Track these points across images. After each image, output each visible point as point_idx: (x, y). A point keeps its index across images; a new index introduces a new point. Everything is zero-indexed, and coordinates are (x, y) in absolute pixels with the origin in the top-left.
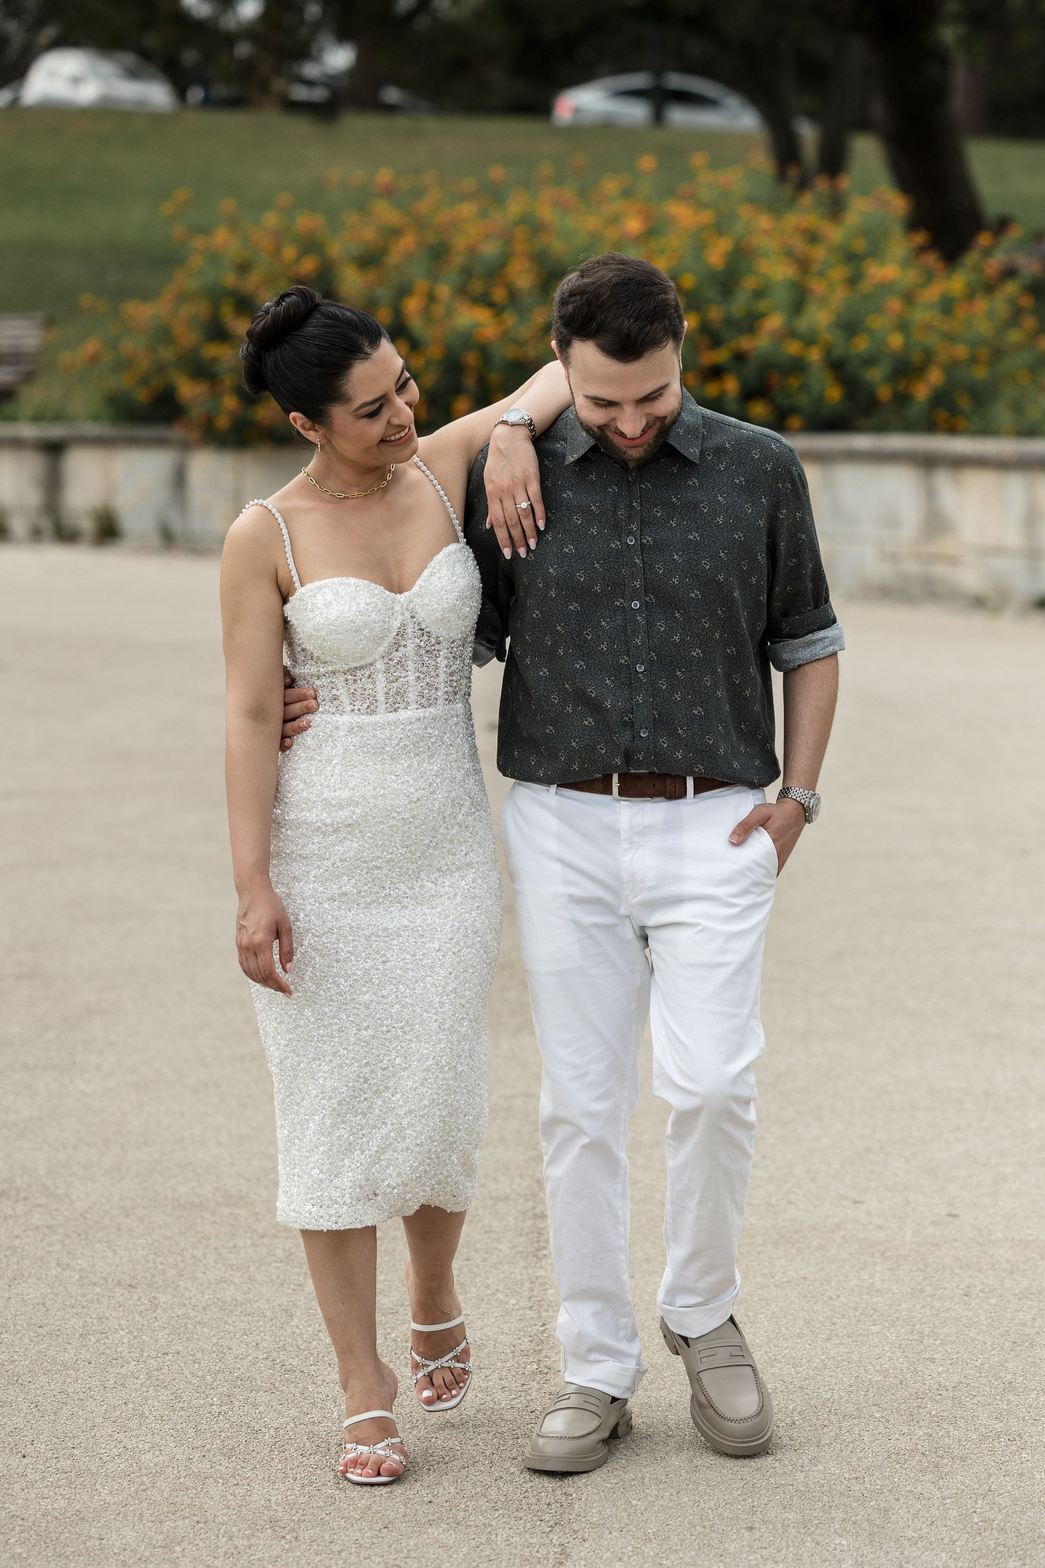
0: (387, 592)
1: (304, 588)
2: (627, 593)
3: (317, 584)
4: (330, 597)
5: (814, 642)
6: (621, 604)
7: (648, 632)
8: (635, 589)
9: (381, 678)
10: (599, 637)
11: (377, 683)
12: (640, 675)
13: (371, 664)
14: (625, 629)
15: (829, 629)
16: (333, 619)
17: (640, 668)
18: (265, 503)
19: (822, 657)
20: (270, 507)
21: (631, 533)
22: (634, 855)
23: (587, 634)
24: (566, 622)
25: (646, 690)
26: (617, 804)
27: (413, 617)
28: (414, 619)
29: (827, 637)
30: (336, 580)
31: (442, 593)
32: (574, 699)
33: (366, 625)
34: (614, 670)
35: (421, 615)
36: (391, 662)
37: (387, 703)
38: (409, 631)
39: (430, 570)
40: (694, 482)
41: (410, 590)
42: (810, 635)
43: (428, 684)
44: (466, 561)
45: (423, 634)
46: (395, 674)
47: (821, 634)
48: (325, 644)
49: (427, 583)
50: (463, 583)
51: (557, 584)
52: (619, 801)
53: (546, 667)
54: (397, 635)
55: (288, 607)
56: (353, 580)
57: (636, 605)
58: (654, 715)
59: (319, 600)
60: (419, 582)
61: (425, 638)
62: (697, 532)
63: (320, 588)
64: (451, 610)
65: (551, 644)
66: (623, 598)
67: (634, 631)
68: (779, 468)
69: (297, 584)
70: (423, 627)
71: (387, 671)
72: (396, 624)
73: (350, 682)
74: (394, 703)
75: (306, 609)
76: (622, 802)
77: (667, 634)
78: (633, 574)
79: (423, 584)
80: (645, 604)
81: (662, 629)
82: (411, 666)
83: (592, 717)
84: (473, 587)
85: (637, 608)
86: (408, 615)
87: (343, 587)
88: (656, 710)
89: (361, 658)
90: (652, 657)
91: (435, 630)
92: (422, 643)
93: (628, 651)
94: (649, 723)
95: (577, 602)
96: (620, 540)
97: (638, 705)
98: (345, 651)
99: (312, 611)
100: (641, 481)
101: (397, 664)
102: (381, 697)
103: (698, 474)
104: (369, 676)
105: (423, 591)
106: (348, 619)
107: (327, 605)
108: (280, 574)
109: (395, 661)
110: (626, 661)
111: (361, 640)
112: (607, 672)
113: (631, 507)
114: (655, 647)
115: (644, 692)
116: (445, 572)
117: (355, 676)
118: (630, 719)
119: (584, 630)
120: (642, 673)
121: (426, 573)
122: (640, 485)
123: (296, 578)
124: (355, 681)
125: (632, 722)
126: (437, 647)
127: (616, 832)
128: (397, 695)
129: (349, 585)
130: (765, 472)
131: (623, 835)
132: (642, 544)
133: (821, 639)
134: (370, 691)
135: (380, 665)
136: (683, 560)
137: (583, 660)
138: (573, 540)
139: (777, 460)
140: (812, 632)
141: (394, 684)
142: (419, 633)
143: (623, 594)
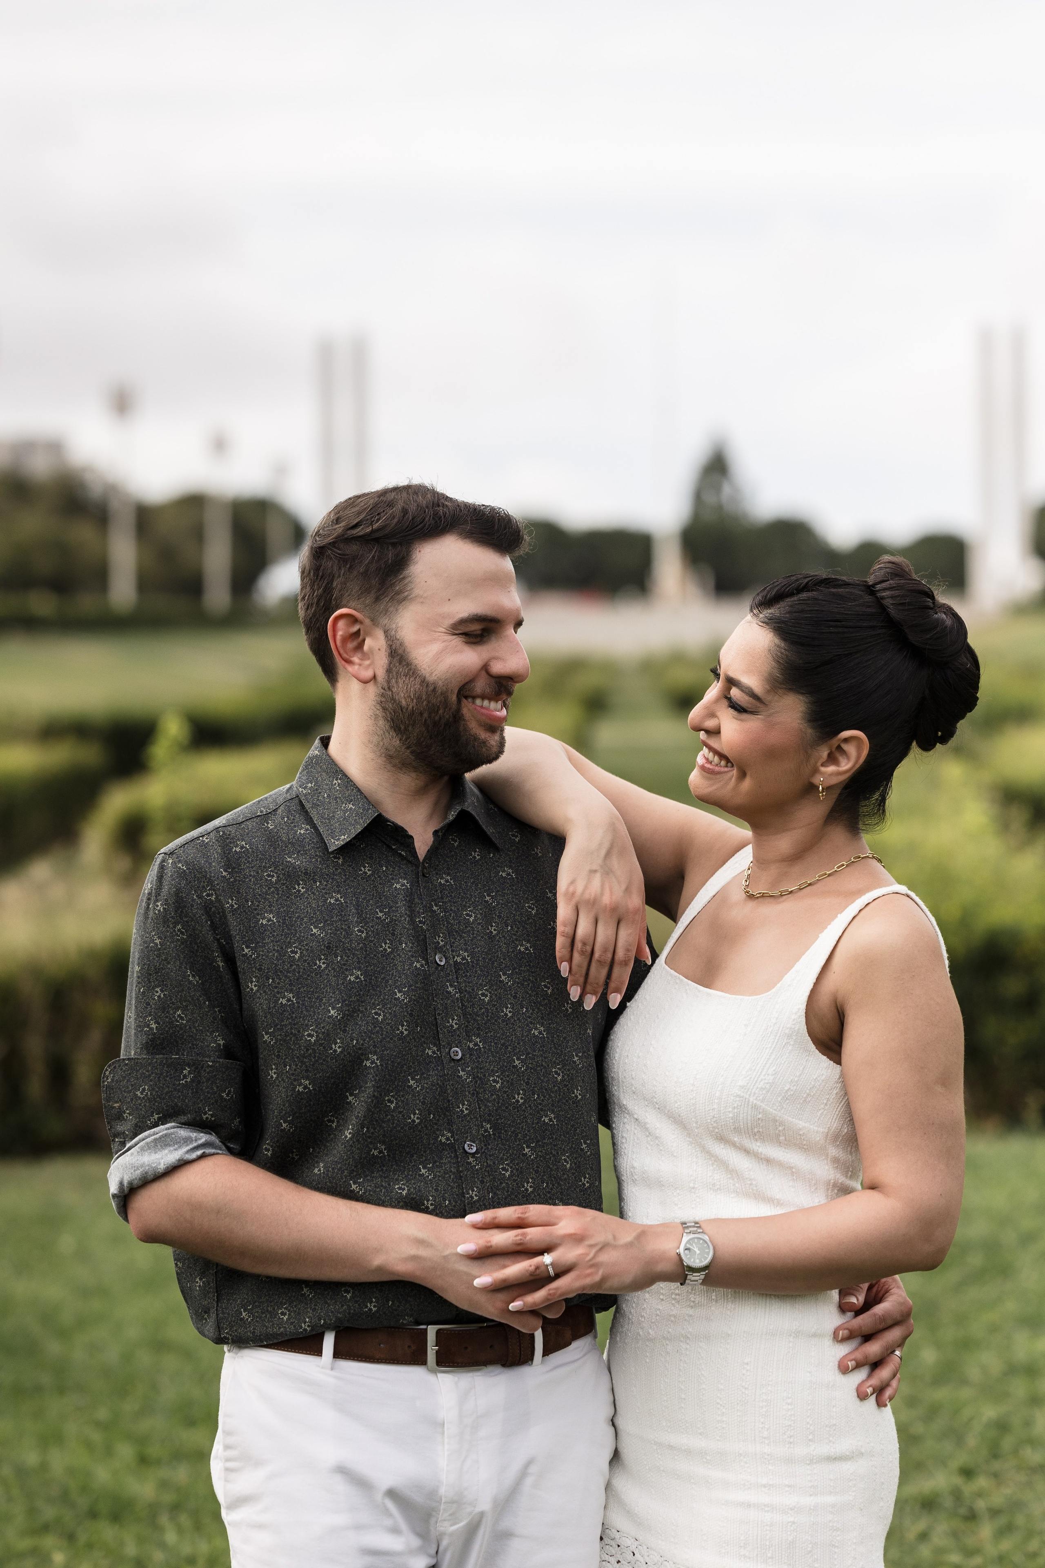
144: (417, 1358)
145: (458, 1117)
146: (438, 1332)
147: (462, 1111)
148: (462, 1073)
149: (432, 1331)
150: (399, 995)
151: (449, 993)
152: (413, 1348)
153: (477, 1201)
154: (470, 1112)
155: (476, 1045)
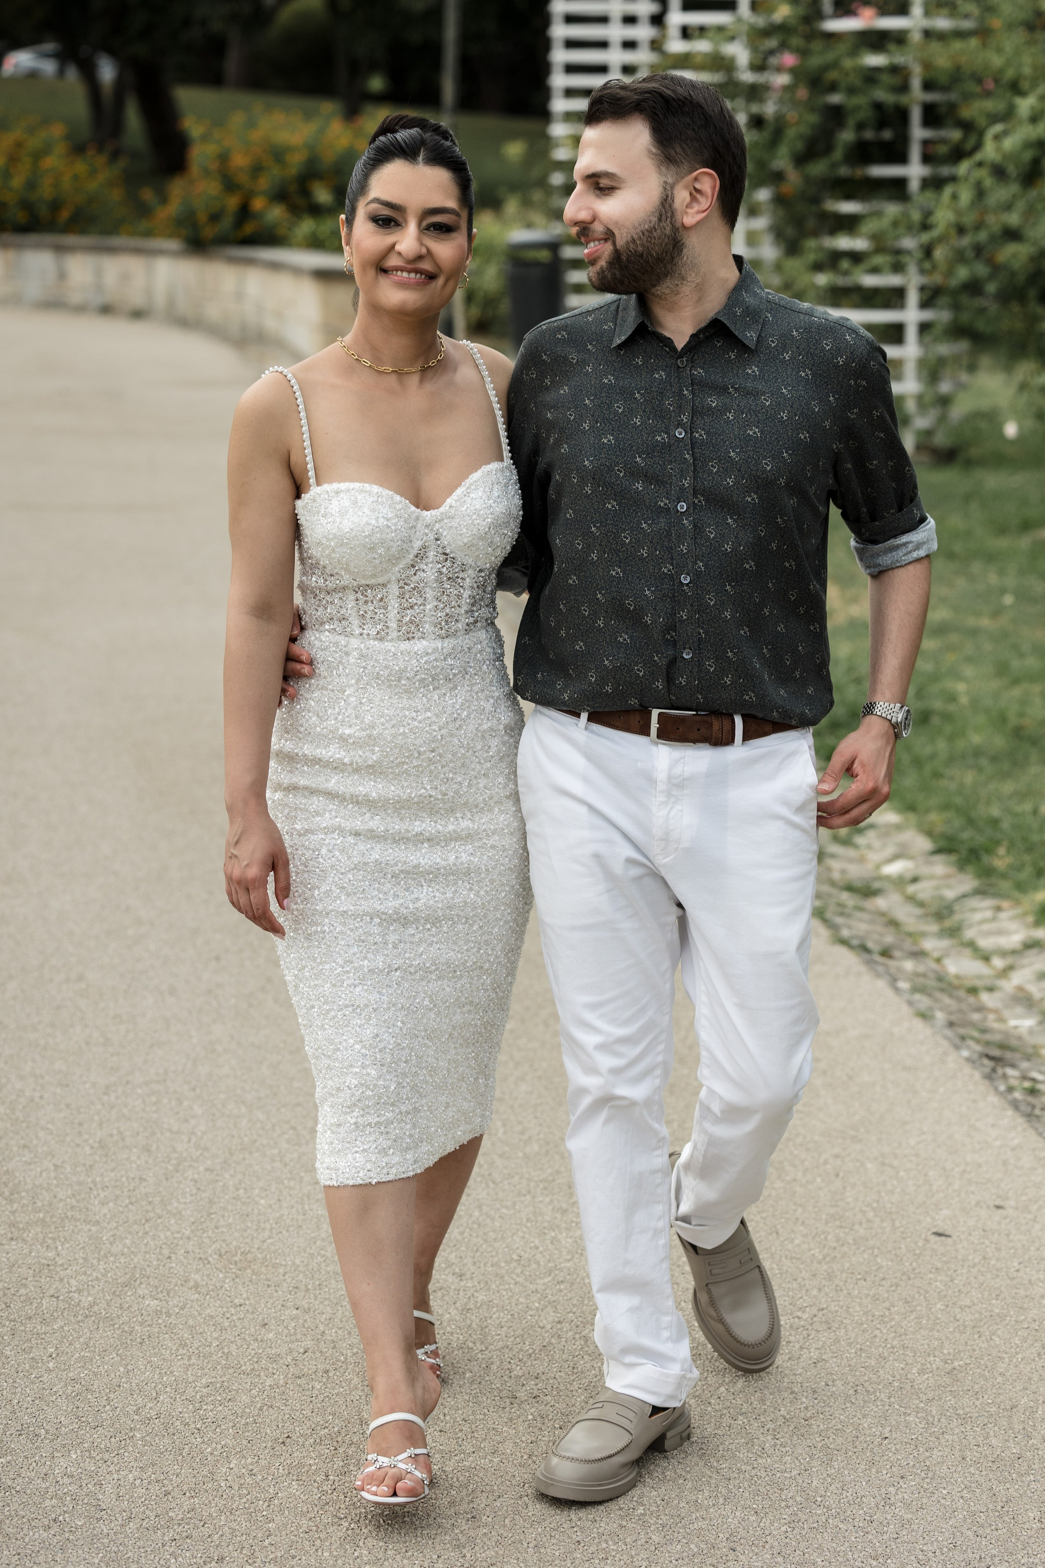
0: (413, 508)
1: (319, 488)
2: (673, 492)
3: (335, 486)
4: (346, 503)
5: (898, 547)
6: (666, 504)
7: (696, 538)
8: (682, 489)
9: (394, 604)
10: (639, 541)
11: (389, 608)
12: (685, 588)
13: (384, 585)
14: (669, 534)
15: (914, 532)
16: (346, 530)
17: (685, 579)
18: (285, 371)
19: (903, 563)
20: (289, 376)
21: (680, 424)
22: (671, 809)
23: (625, 537)
24: (602, 522)
25: (692, 605)
26: (654, 748)
27: (437, 540)
28: (439, 542)
29: (911, 542)
30: (357, 485)
31: (474, 517)
32: (606, 612)
33: (382, 542)
34: (655, 579)
35: (447, 538)
36: (406, 587)
37: (399, 631)
38: (431, 554)
39: (464, 489)
40: (753, 370)
41: (437, 507)
42: (892, 541)
43: (447, 615)
44: (506, 486)
45: (446, 560)
46: (410, 600)
47: (905, 538)
48: (334, 555)
49: (458, 503)
50: (500, 508)
51: (594, 478)
52: (657, 744)
53: (575, 575)
54: (417, 556)
55: (299, 503)
56: (376, 489)
57: (682, 507)
58: (699, 634)
59: (334, 507)
60: (449, 501)
61: (448, 564)
62: (757, 427)
63: (337, 493)
64: (481, 538)
65: (582, 548)
66: (668, 498)
67: (679, 537)
68: (853, 362)
69: (312, 481)
70: (448, 551)
71: (402, 596)
72: (417, 544)
73: (361, 602)
74: (408, 633)
75: (318, 512)
76: (660, 746)
77: (717, 542)
78: (682, 471)
79: (454, 504)
80: (693, 506)
81: (712, 536)
82: (430, 594)
83: (627, 633)
84: (509, 514)
85: (685, 508)
86: (432, 537)
87: (363, 495)
88: (702, 628)
89: (374, 576)
90: (699, 567)
91: (460, 557)
92: (444, 570)
93: (672, 559)
94: (693, 642)
95: (615, 500)
96: (666, 433)
97: (682, 621)
98: (355, 567)
99: (324, 516)
100: (693, 366)
101: (414, 589)
102: (393, 625)
103: (759, 362)
104: (381, 600)
105: (453, 511)
106: (363, 534)
107: (343, 513)
108: (293, 459)
109: (412, 586)
110: (669, 570)
111: (375, 558)
112: (647, 581)
113: (680, 395)
114: (703, 556)
115: (689, 607)
116: (480, 494)
117: (366, 596)
118: (672, 637)
119: (622, 532)
120: (687, 585)
121: (459, 491)
122: (691, 370)
123: (311, 473)
124: (366, 602)
125: (675, 641)
126: (461, 575)
127: (651, 780)
128: (411, 623)
129: (370, 493)
130: (836, 366)
131: (661, 786)
132: (692, 438)
133: (905, 544)
134: (381, 616)
135: (394, 589)
136: (741, 459)
137: (620, 567)
138: (613, 430)
139: (852, 353)
140: (895, 536)
141: (408, 611)
142: (442, 557)
143: (667, 493)
144: (644, 731)
145: (679, 555)
146: (660, 714)
147: (682, 550)
148: (685, 522)
149: (655, 713)
150: (638, 459)
151: (686, 459)
152: (642, 723)
153: (686, 620)
154: (689, 551)
155: (700, 501)
